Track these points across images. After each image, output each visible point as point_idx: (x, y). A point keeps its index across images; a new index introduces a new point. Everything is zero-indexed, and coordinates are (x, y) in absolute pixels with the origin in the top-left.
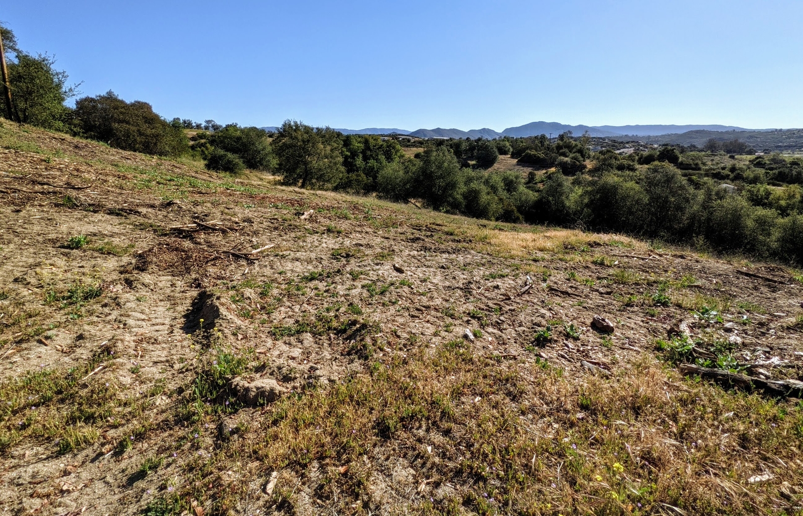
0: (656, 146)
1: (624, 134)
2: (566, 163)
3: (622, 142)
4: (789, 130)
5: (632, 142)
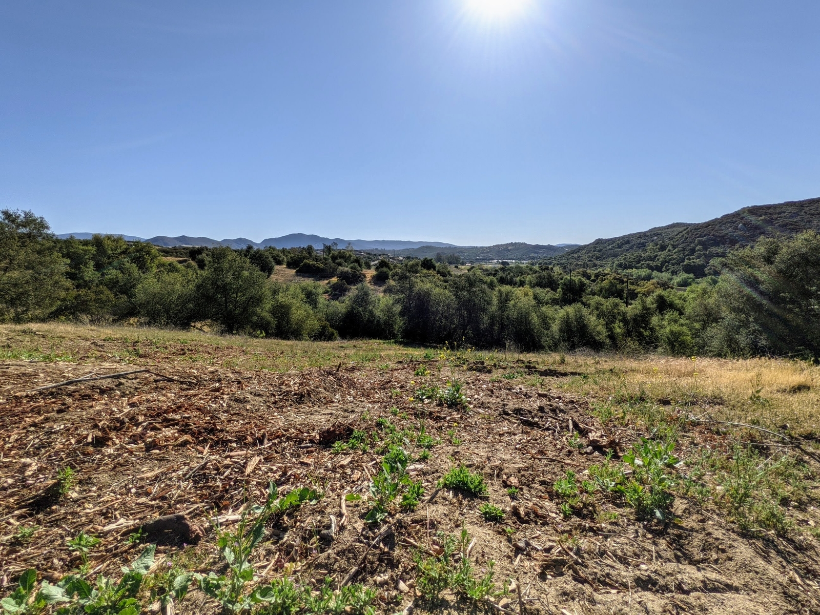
0: (401, 258)
1: (375, 247)
2: (347, 272)
3: (375, 255)
4: (481, 247)
5: (383, 255)
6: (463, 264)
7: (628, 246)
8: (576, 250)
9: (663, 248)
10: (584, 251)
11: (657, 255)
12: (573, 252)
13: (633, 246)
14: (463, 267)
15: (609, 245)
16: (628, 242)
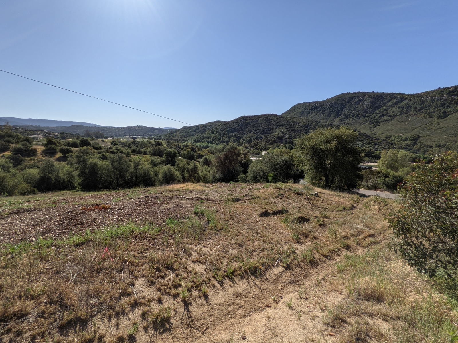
4: (118, 128)
6: (106, 138)
7: (198, 131)
8: (174, 132)
9: (212, 133)
10: (178, 133)
11: (210, 136)
12: (172, 133)
13: (201, 130)
14: (107, 140)
15: (190, 130)
16: (198, 129)
